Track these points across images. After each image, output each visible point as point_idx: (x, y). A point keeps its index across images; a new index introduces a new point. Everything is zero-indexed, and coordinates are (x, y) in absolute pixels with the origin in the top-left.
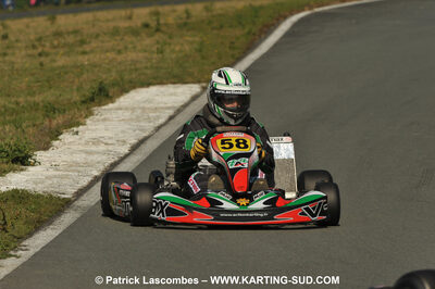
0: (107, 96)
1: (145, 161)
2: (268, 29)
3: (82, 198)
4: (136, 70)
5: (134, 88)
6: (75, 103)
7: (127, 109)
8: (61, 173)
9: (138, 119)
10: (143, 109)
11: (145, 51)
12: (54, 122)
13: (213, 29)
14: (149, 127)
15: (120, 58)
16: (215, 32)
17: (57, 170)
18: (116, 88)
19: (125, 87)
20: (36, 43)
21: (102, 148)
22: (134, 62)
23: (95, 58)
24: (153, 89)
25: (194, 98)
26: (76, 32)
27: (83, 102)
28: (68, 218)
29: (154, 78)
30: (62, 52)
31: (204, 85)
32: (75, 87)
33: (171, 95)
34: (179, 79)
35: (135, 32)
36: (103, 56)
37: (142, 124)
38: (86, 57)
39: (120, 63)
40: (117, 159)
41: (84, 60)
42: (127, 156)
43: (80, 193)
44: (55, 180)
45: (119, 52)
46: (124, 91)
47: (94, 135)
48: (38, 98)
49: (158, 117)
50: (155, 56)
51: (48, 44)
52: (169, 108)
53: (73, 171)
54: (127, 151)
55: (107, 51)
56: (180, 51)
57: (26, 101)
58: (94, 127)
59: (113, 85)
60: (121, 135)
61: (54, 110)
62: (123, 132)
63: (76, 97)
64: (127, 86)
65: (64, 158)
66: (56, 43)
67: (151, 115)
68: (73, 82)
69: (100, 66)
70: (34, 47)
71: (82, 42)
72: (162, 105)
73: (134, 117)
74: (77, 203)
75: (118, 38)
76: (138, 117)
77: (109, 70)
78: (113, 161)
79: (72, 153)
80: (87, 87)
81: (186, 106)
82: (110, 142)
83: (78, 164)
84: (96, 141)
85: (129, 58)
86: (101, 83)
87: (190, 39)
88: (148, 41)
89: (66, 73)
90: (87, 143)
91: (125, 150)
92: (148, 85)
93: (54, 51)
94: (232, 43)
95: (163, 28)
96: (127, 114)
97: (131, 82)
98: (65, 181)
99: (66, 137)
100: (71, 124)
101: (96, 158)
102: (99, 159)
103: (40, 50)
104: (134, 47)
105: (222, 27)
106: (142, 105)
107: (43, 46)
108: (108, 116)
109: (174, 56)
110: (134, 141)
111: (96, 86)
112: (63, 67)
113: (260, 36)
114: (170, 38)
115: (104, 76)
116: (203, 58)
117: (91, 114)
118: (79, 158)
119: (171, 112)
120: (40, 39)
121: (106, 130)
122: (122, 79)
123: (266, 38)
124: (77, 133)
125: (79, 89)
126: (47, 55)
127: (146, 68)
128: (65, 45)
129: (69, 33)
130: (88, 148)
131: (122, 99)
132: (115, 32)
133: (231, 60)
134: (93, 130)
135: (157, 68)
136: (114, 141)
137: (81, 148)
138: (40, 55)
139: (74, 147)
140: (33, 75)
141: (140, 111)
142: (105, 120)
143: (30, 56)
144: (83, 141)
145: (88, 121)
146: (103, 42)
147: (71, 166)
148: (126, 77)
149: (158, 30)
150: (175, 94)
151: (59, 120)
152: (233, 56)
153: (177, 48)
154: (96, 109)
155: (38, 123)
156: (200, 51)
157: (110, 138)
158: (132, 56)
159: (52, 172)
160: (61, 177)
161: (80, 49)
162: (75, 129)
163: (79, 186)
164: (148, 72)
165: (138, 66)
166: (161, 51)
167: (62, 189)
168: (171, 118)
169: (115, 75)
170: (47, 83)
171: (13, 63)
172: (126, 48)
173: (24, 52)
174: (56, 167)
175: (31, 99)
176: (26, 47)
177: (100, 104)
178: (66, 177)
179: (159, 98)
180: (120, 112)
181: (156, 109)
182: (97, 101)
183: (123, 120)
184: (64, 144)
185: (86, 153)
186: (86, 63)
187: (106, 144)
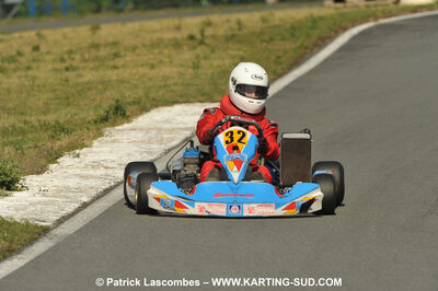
0: (124, 115)
2: (322, 42)
3: (62, 226)
4: (165, 86)
5: (156, 106)
6: (89, 122)
7: (141, 129)
9: (149, 141)
10: (159, 130)
11: (181, 66)
12: (58, 144)
13: (262, 41)
14: (159, 149)
15: (152, 73)
16: (264, 44)
17: (44, 195)
18: (135, 107)
19: (144, 108)
20: (66, 57)
21: (101, 171)
22: (166, 78)
23: (124, 73)
24: (177, 108)
26: (115, 44)
28: (40, 247)
29: (182, 96)
30: (91, 65)
32: (93, 105)
34: (208, 97)
35: (177, 45)
36: (133, 71)
37: (153, 146)
38: (116, 72)
39: (150, 79)
40: (112, 184)
41: (113, 75)
43: (60, 222)
44: (39, 207)
45: (152, 67)
46: (144, 110)
47: (96, 158)
48: (51, 118)
49: (172, 139)
50: (190, 71)
51: (77, 57)
52: (187, 129)
53: (61, 197)
55: (142, 65)
56: (218, 66)
57: (39, 121)
58: (98, 150)
59: (134, 103)
61: (62, 130)
63: (92, 116)
64: (148, 105)
65: (56, 182)
66: (86, 56)
67: (165, 136)
68: (93, 100)
69: (129, 82)
70: (62, 60)
71: (116, 55)
72: (181, 126)
73: (146, 138)
74: (55, 231)
75: (157, 51)
76: (150, 139)
77: (136, 86)
78: (107, 186)
79: (66, 178)
80: (106, 106)
82: (111, 165)
83: (68, 189)
84: (96, 165)
85: (161, 74)
86: (117, 100)
87: (234, 53)
88: (187, 55)
89: (89, 89)
90: (86, 166)
92: (173, 103)
93: (83, 65)
94: (279, 57)
95: (208, 41)
96: (140, 135)
97: (154, 99)
98: (50, 208)
99: (66, 160)
100: (72, 147)
101: (90, 182)
102: (93, 184)
103: (67, 64)
104: (171, 62)
105: (271, 39)
106: (159, 126)
107: (73, 59)
108: (119, 137)
109: (210, 72)
111: (114, 103)
112: (88, 83)
113: (312, 49)
114: (213, 51)
117: (101, 135)
118: (72, 183)
119: (187, 133)
120: (70, 52)
121: (111, 152)
122: (147, 97)
123: (318, 52)
124: (78, 156)
126: (74, 69)
127: (175, 84)
128: (96, 58)
129: (106, 45)
130: (85, 172)
131: (140, 119)
132: (156, 45)
134: (95, 153)
135: (188, 84)
136: (115, 165)
137: (78, 171)
138: (67, 69)
139: (71, 171)
140: (54, 91)
141: (154, 132)
142: (114, 141)
143: (56, 70)
144: (83, 164)
145: (95, 143)
146: (139, 55)
147: (61, 191)
148: (152, 95)
149: (202, 43)
151: (64, 140)
152: (275, 73)
153: (216, 63)
154: (107, 130)
155: (40, 144)
157: (112, 161)
158: (166, 70)
159: (39, 198)
160: (46, 203)
161: (112, 63)
162: (77, 151)
163: (64, 213)
165: (170, 82)
166: (196, 67)
167: (43, 217)
168: (185, 140)
169: (140, 92)
170: (67, 100)
171: (35, 78)
172: (161, 62)
173: (50, 66)
174: (44, 192)
175: (43, 118)
176: (54, 60)
177: (114, 124)
178: (52, 203)
179: (179, 118)
180: (133, 133)
181: (173, 130)
182: (111, 121)
183: (133, 142)
184: (62, 167)
185: (82, 177)
186: (115, 78)
187: (106, 168)
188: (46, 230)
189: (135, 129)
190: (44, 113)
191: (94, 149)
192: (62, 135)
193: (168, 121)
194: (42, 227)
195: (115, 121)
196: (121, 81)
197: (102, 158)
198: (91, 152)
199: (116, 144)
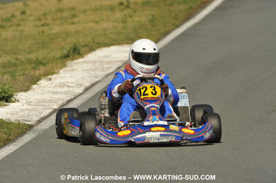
0: (79, 53)
3: (41, 124)
4: (105, 35)
5: (100, 47)
6: (57, 58)
7: (90, 62)
8: (29, 107)
9: (96, 69)
10: (101, 62)
11: (115, 21)
12: (38, 72)
13: (166, 5)
14: (101, 74)
15: (97, 27)
17: (29, 105)
18: (86, 48)
20: (42, 17)
21: (65, 89)
22: (105, 30)
24: (113, 48)
26: (73, 9)
28: (27, 138)
29: (115, 41)
30: (58, 22)
32: (60, 47)
34: (132, 41)
35: (112, 8)
36: (85, 26)
37: (97, 73)
38: (74, 26)
39: (95, 30)
40: (72, 97)
41: (72, 28)
42: (80, 94)
43: (40, 121)
44: (26, 112)
45: (97, 22)
46: (92, 50)
47: (62, 81)
48: (33, 56)
49: (110, 68)
50: (121, 25)
51: (49, 17)
52: (118, 61)
53: (40, 105)
54: (81, 92)
55: (90, 22)
56: (138, 22)
57: (25, 58)
58: (63, 75)
59: (85, 46)
60: (80, 80)
61: (40, 64)
62: (83, 78)
63: (58, 54)
64: (94, 47)
65: (37, 96)
66: (55, 17)
67: (105, 66)
68: (60, 44)
69: (82, 33)
70: (40, 20)
71: (74, 16)
72: (115, 59)
73: (93, 68)
74: (36, 128)
76: (96, 68)
77: (86, 35)
78: (69, 98)
79: (43, 94)
82: (71, 85)
83: (44, 101)
84: (62, 85)
85: (102, 27)
86: (75, 45)
87: (148, 13)
88: (119, 15)
89: (57, 37)
90: (56, 86)
91: (80, 90)
92: (110, 45)
93: (53, 22)
94: (177, 15)
95: (132, 6)
96: (89, 66)
97: (98, 43)
98: (33, 113)
99: (43, 82)
101: (58, 96)
102: (61, 97)
103: (43, 22)
104: (108, 19)
105: (172, 4)
106: (101, 60)
107: (46, 19)
108: (76, 67)
109: (133, 25)
110: (88, 84)
111: (72, 46)
112: (57, 33)
114: (135, 12)
116: (153, 26)
117: (65, 66)
118: (47, 97)
120: (45, 14)
121: (71, 77)
122: (94, 42)
124: (50, 80)
126: (47, 25)
127: (112, 33)
128: (61, 18)
129: (67, 10)
130: (54, 90)
131: (90, 55)
133: (172, 27)
134: (62, 77)
135: (120, 33)
136: (74, 85)
137: (51, 89)
138: (43, 25)
139: (46, 89)
140: (34, 39)
141: (99, 64)
142: (73, 70)
143: (35, 26)
144: (53, 85)
145: (61, 71)
146: (88, 15)
147: (40, 102)
148: (97, 40)
149: (128, 7)
151: (42, 70)
152: (174, 25)
153: (137, 19)
154: (69, 63)
155: (26, 73)
156: (152, 21)
157: (72, 83)
158: (105, 25)
159: (26, 107)
160: (31, 110)
161: (70, 21)
162: (50, 77)
163: (42, 116)
164: (110, 36)
165: (108, 32)
166: (124, 22)
167: (29, 118)
169: (89, 39)
170: (43, 45)
171: (23, 31)
172: (102, 20)
173: (32, 24)
174: (29, 103)
175: (28, 56)
176: (35, 20)
177: (73, 59)
178: (35, 110)
179: (114, 55)
180: (85, 64)
181: (110, 62)
182: (71, 57)
183: (86, 70)
184: (41, 87)
185: (53, 93)
186: (73, 30)
187: (68, 87)
188: (31, 127)
189: (86, 62)
190: (29, 53)
191: (61, 75)
192: (41, 66)
193: (107, 57)
194: (28, 125)
195: (73, 57)
196: (77, 32)
197: (66, 81)
198: (59, 77)
199: (74, 72)
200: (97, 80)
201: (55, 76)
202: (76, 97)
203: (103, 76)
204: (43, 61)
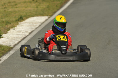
0: (22, 19)
1: (33, 37)
3: (16, 47)
4: (31, 12)
5: (30, 17)
6: (14, 21)
7: (28, 23)
8: (10, 40)
9: (31, 26)
10: (32, 23)
11: (33, 7)
12: (8, 26)
14: (34, 28)
15: (26, 9)
17: (9, 39)
18: (25, 17)
19: (27, 17)
20: (4, 5)
21: (21, 33)
22: (30, 10)
24: (35, 18)
25: (46, 20)
26: (14, 2)
27: (16, 21)
28: (12, 52)
30: (10, 7)
31: (49, 16)
32: (14, 17)
33: (40, 19)
34: (42, 15)
35: (30, 2)
37: (32, 27)
40: (25, 36)
42: (28, 35)
43: (15, 45)
44: (8, 42)
45: (26, 7)
47: (19, 30)
48: (4, 20)
49: (37, 25)
50: (36, 9)
51: (7, 5)
52: (39, 23)
54: (28, 34)
56: (43, 7)
58: (19, 28)
60: (26, 30)
61: (8, 23)
62: (27, 29)
63: (14, 19)
65: (11, 36)
66: (9, 5)
68: (13, 15)
69: (21, 11)
71: (16, 5)
72: (37, 22)
74: (14, 48)
79: (13, 35)
80: (17, 17)
81: (44, 22)
82: (23, 32)
83: (14, 38)
84: (20, 32)
86: (21, 16)
88: (34, 5)
89: (12, 13)
90: (17, 32)
91: (27, 34)
92: (34, 16)
93: (8, 7)
94: (57, 5)
96: (28, 24)
97: (29, 15)
98: (11, 42)
99: (11, 30)
100: (13, 27)
101: (20, 36)
104: (30, 6)
106: (32, 22)
108: (23, 25)
109: (41, 9)
110: (30, 32)
114: (40, 4)
115: (22, 14)
116: (49, 9)
117: (18, 24)
118: (15, 36)
119: (40, 24)
121: (22, 28)
124: (14, 29)
125: (15, 17)
127: (33, 12)
129: (12, 2)
130: (17, 33)
131: (27, 20)
133: (56, 10)
136: (24, 32)
137: (15, 33)
138: (5, 8)
139: (14, 33)
140: (3, 13)
142: (22, 26)
143: (2, 8)
144: (16, 32)
145: (17, 26)
146: (22, 5)
147: (13, 38)
148: (28, 14)
150: (41, 19)
152: (57, 9)
154: (20, 23)
156: (48, 7)
157: (23, 31)
158: (29, 8)
160: (10, 41)
162: (14, 28)
164: (34, 13)
166: (37, 7)
167: (10, 44)
168: (40, 25)
169: (25, 14)
174: (9, 38)
177: (21, 21)
178: (12, 41)
179: (37, 20)
180: (26, 24)
181: (36, 23)
182: (20, 20)
183: (27, 26)
184: (11, 32)
185: (17, 34)
186: (17, 10)
187: (22, 32)
190: (2, 19)
191: (18, 28)
193: (34, 21)
194: (11, 47)
196: (19, 11)
197: (21, 30)
198: (17, 28)
199: (23, 26)
200: (33, 30)
201: (15, 28)
202: (26, 36)
203: (35, 28)
204: (9, 22)
